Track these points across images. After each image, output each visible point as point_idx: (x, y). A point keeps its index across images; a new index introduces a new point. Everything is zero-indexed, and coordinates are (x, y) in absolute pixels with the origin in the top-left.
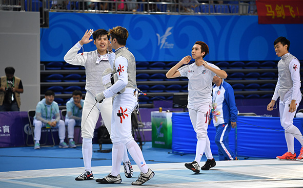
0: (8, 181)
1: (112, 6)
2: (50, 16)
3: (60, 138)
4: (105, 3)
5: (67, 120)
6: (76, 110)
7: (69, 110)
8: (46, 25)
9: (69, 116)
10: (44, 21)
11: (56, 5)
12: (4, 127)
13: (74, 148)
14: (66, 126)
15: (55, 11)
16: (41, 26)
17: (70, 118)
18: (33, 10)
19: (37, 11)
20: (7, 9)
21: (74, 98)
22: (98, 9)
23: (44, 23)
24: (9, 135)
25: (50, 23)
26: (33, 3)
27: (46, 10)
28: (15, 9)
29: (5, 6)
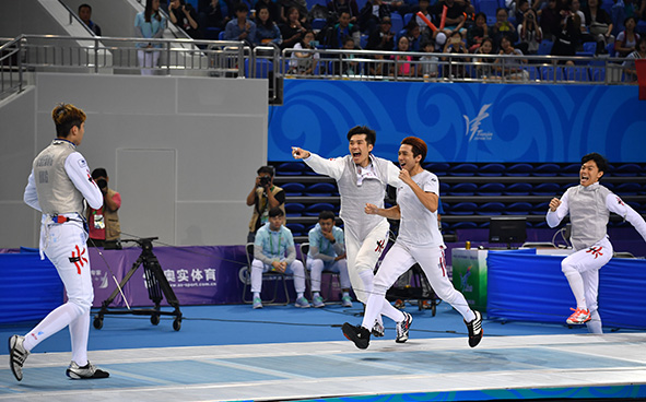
0: (213, 363)
1: (389, 68)
2: (284, 85)
3: (297, 290)
4: (378, 63)
5: (309, 261)
6: (325, 246)
7: (313, 244)
8: (278, 101)
9: (312, 254)
10: (274, 93)
11: (296, 68)
12: (207, 271)
13: (322, 307)
14: (308, 272)
15: (293, 77)
16: (270, 103)
17: (315, 258)
18: (258, 77)
19: (265, 77)
20: (216, 75)
21: (323, 224)
22: (366, 74)
23: (274, 97)
24: (215, 284)
25: (284, 97)
26: (258, 64)
27: (278, 75)
28: (229, 75)
29: (213, 69)
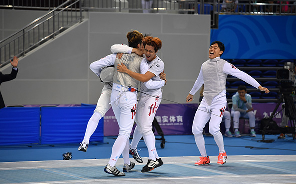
0: (182, 166)
1: (277, 9)
2: (219, 18)
3: (227, 127)
4: (270, 6)
5: (233, 112)
6: (241, 104)
7: (235, 103)
8: (216, 27)
9: (234, 108)
10: (214, 22)
11: (226, 9)
12: (178, 117)
13: (239, 137)
14: (232, 118)
15: (224, 14)
16: (211, 28)
17: (236, 111)
18: (205, 14)
19: (208, 14)
20: (183, 13)
21: (240, 93)
22: (264, 12)
23: (214, 25)
24: (182, 124)
25: (219, 25)
26: (205, 7)
27: (216, 13)
28: (190, 13)
29: (181, 10)
